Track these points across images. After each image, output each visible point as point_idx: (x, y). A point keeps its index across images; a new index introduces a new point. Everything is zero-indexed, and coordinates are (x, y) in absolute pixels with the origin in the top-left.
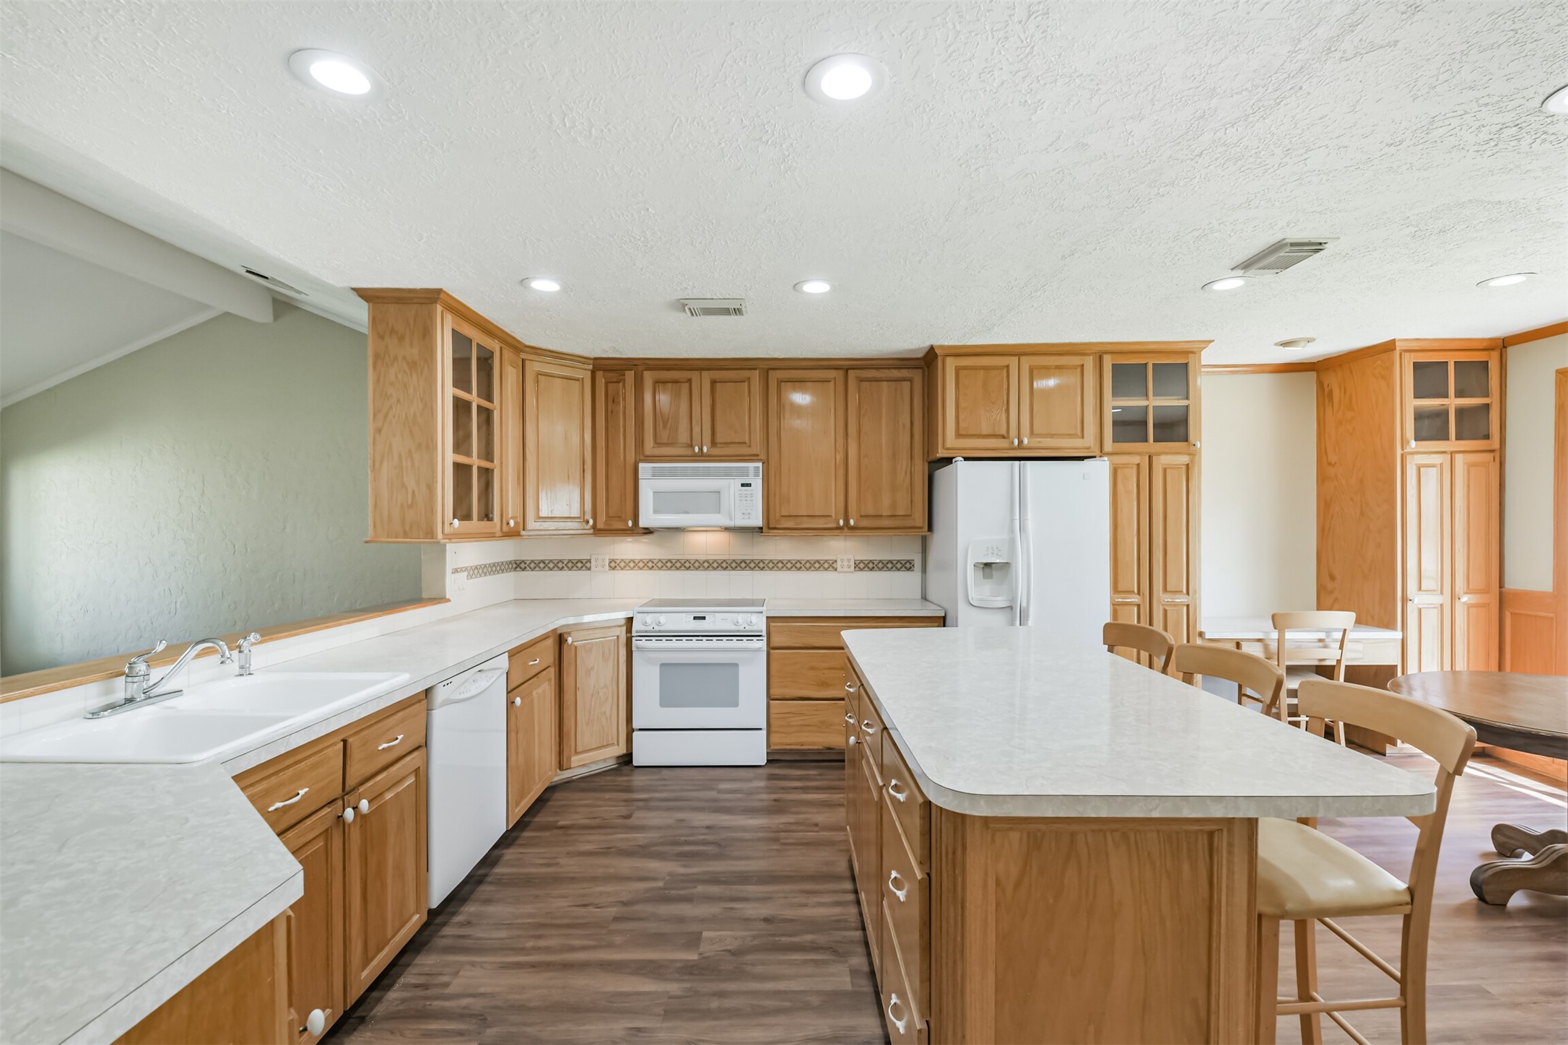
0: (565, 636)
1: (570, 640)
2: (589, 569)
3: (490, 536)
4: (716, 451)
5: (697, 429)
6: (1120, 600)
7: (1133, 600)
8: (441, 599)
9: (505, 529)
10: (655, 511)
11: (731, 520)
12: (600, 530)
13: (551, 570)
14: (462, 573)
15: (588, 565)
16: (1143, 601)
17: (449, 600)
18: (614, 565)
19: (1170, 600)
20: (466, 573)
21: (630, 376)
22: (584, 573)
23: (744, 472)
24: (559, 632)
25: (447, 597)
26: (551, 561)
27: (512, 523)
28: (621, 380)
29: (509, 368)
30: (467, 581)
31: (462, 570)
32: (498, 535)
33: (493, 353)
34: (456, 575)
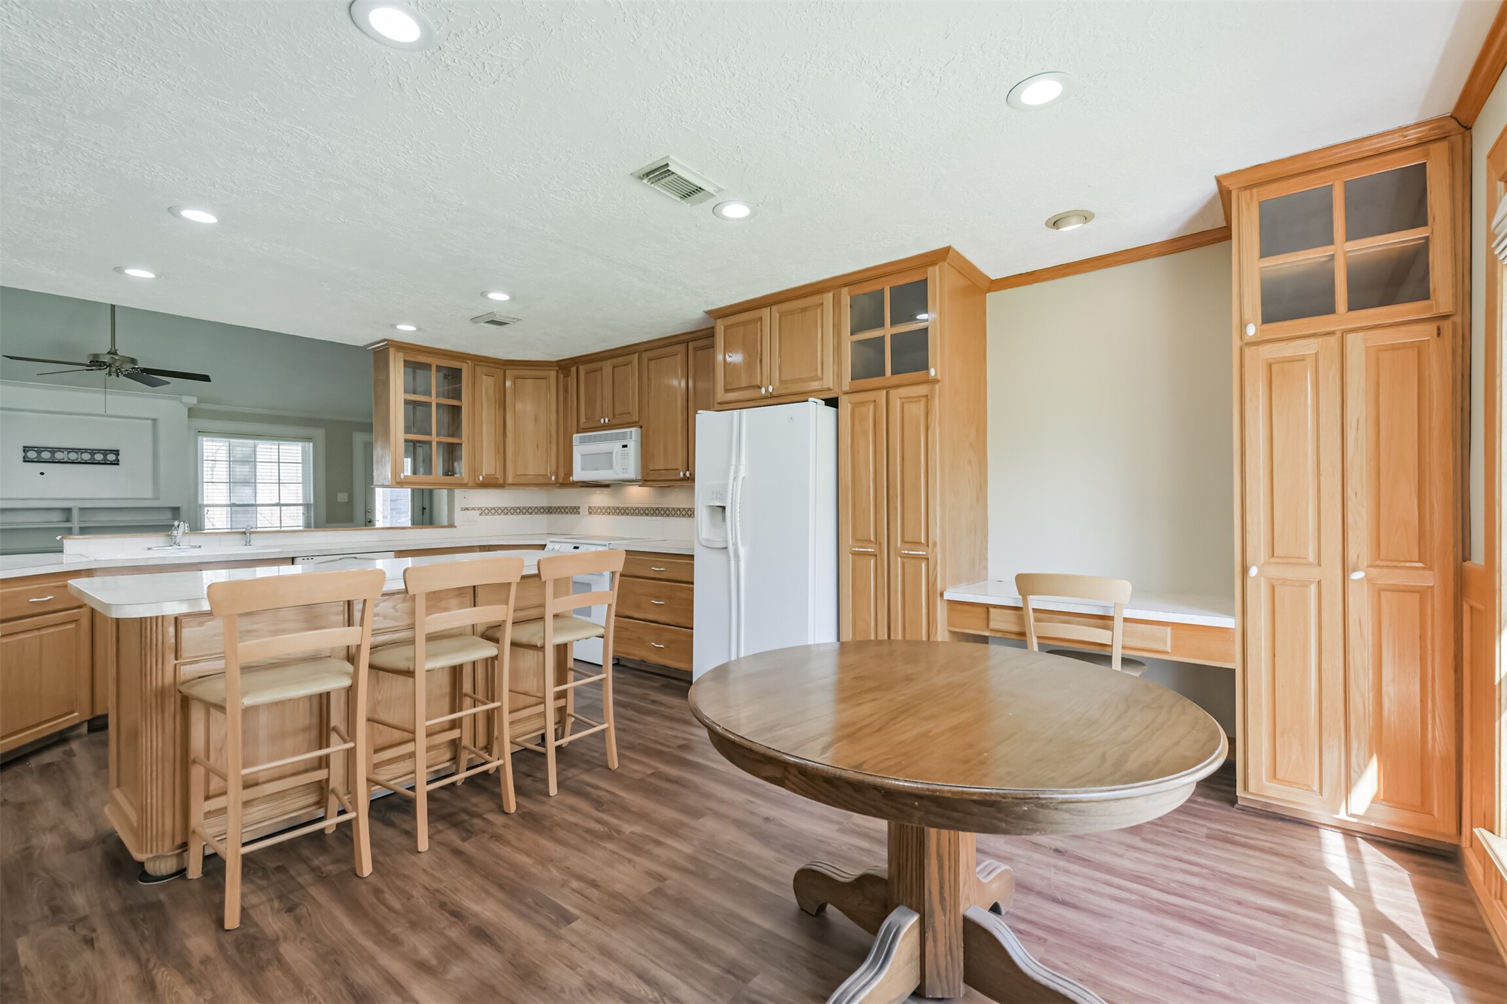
2: (579, 514)
3: (463, 486)
4: (614, 422)
5: (605, 406)
6: (857, 549)
7: (870, 550)
8: (452, 527)
9: (477, 481)
10: (583, 469)
11: (617, 474)
14: (473, 511)
16: (881, 551)
17: (455, 527)
18: (592, 511)
19: (906, 552)
20: (479, 511)
21: (574, 369)
22: (576, 514)
23: (624, 436)
25: (456, 524)
27: (481, 478)
28: (567, 375)
29: (485, 377)
30: (481, 517)
31: (473, 509)
32: (470, 485)
33: (461, 369)
34: (466, 511)
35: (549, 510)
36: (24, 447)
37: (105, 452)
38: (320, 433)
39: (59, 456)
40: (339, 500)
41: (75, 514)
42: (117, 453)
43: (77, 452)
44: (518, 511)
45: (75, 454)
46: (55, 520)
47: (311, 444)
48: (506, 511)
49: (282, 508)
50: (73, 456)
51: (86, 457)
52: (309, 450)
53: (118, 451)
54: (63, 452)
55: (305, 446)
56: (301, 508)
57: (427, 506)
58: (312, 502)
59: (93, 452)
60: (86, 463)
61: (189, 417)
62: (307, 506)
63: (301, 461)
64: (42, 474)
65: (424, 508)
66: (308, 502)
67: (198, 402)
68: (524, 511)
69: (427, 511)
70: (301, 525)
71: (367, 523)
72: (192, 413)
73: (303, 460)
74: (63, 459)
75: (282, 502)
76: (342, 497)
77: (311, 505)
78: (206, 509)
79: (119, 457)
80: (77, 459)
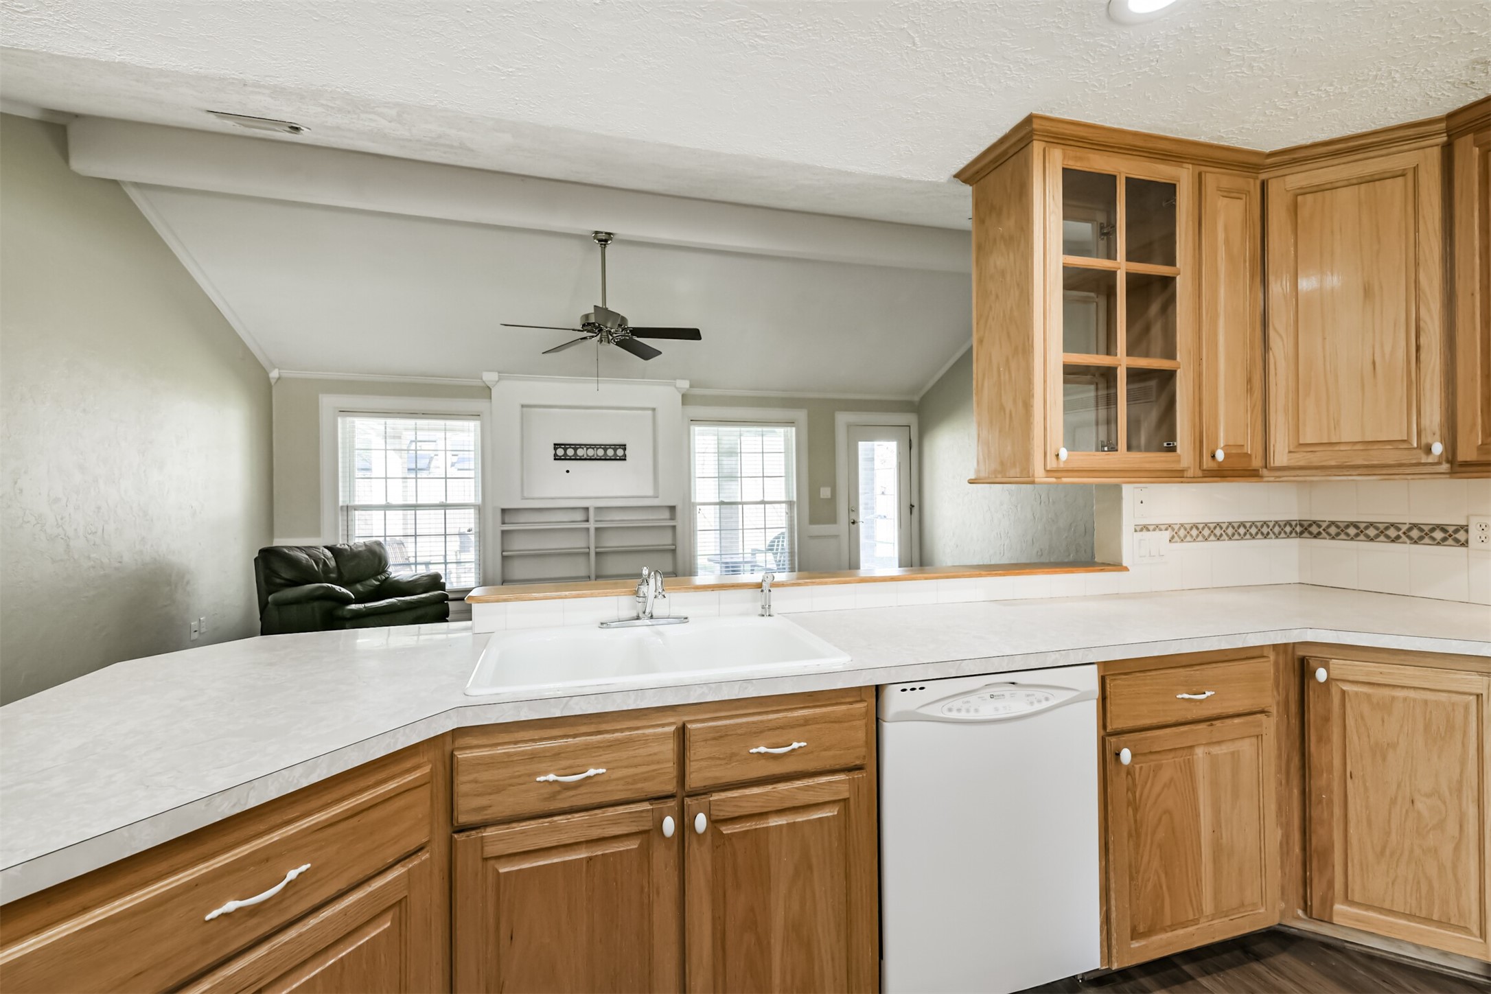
0: (1312, 663)
1: (1321, 675)
2: (1465, 544)
3: (1177, 475)
8: (1117, 566)
9: (1207, 463)
12: (1466, 464)
13: (1372, 540)
14: (1158, 533)
15: (1461, 536)
17: (1126, 569)
20: (1167, 535)
22: (1450, 552)
24: (1301, 653)
25: (1124, 564)
26: (1371, 524)
27: (1220, 455)
29: (1222, 203)
30: (1174, 545)
31: (1157, 527)
32: (1190, 473)
33: (1174, 186)
34: (1145, 533)
35: (1306, 529)
36: (555, 444)
37: (615, 447)
38: (801, 415)
39: (580, 452)
40: (822, 497)
41: (591, 512)
42: (624, 447)
43: (593, 448)
44: (1242, 531)
45: (592, 450)
46: (579, 519)
47: (794, 429)
48: (1218, 532)
49: (767, 505)
50: (591, 452)
51: (601, 452)
52: (791, 437)
53: (625, 445)
54: (583, 448)
55: (787, 432)
56: (784, 505)
57: (916, 503)
58: (795, 499)
59: (605, 447)
60: (600, 459)
61: (683, 403)
62: (790, 503)
63: (783, 451)
64: (568, 471)
65: (912, 506)
66: (791, 499)
67: (691, 386)
68: (1254, 531)
69: (915, 510)
70: (784, 526)
71: (851, 524)
72: (686, 399)
73: (785, 449)
74: (583, 456)
75: (766, 499)
76: (825, 493)
77: (794, 502)
78: (698, 507)
79: (626, 452)
80: (593, 456)
